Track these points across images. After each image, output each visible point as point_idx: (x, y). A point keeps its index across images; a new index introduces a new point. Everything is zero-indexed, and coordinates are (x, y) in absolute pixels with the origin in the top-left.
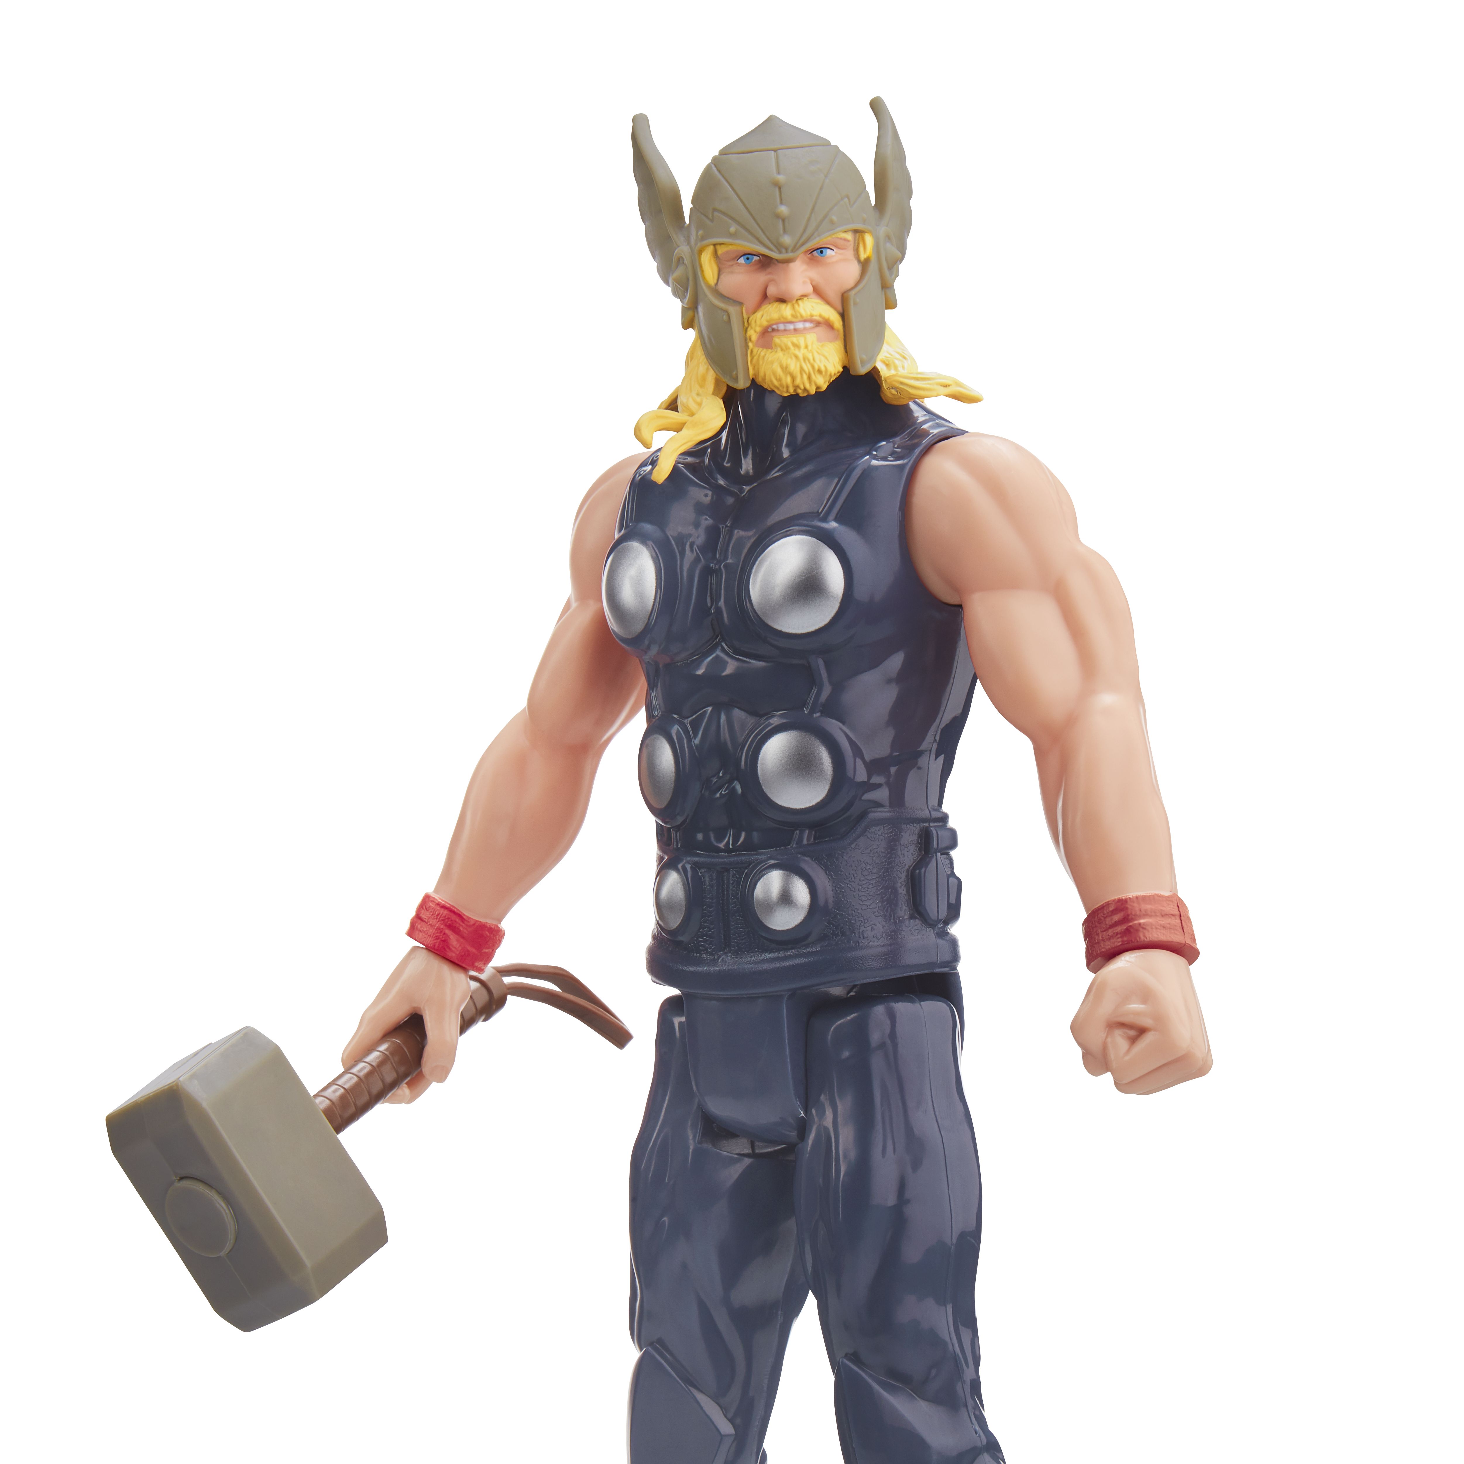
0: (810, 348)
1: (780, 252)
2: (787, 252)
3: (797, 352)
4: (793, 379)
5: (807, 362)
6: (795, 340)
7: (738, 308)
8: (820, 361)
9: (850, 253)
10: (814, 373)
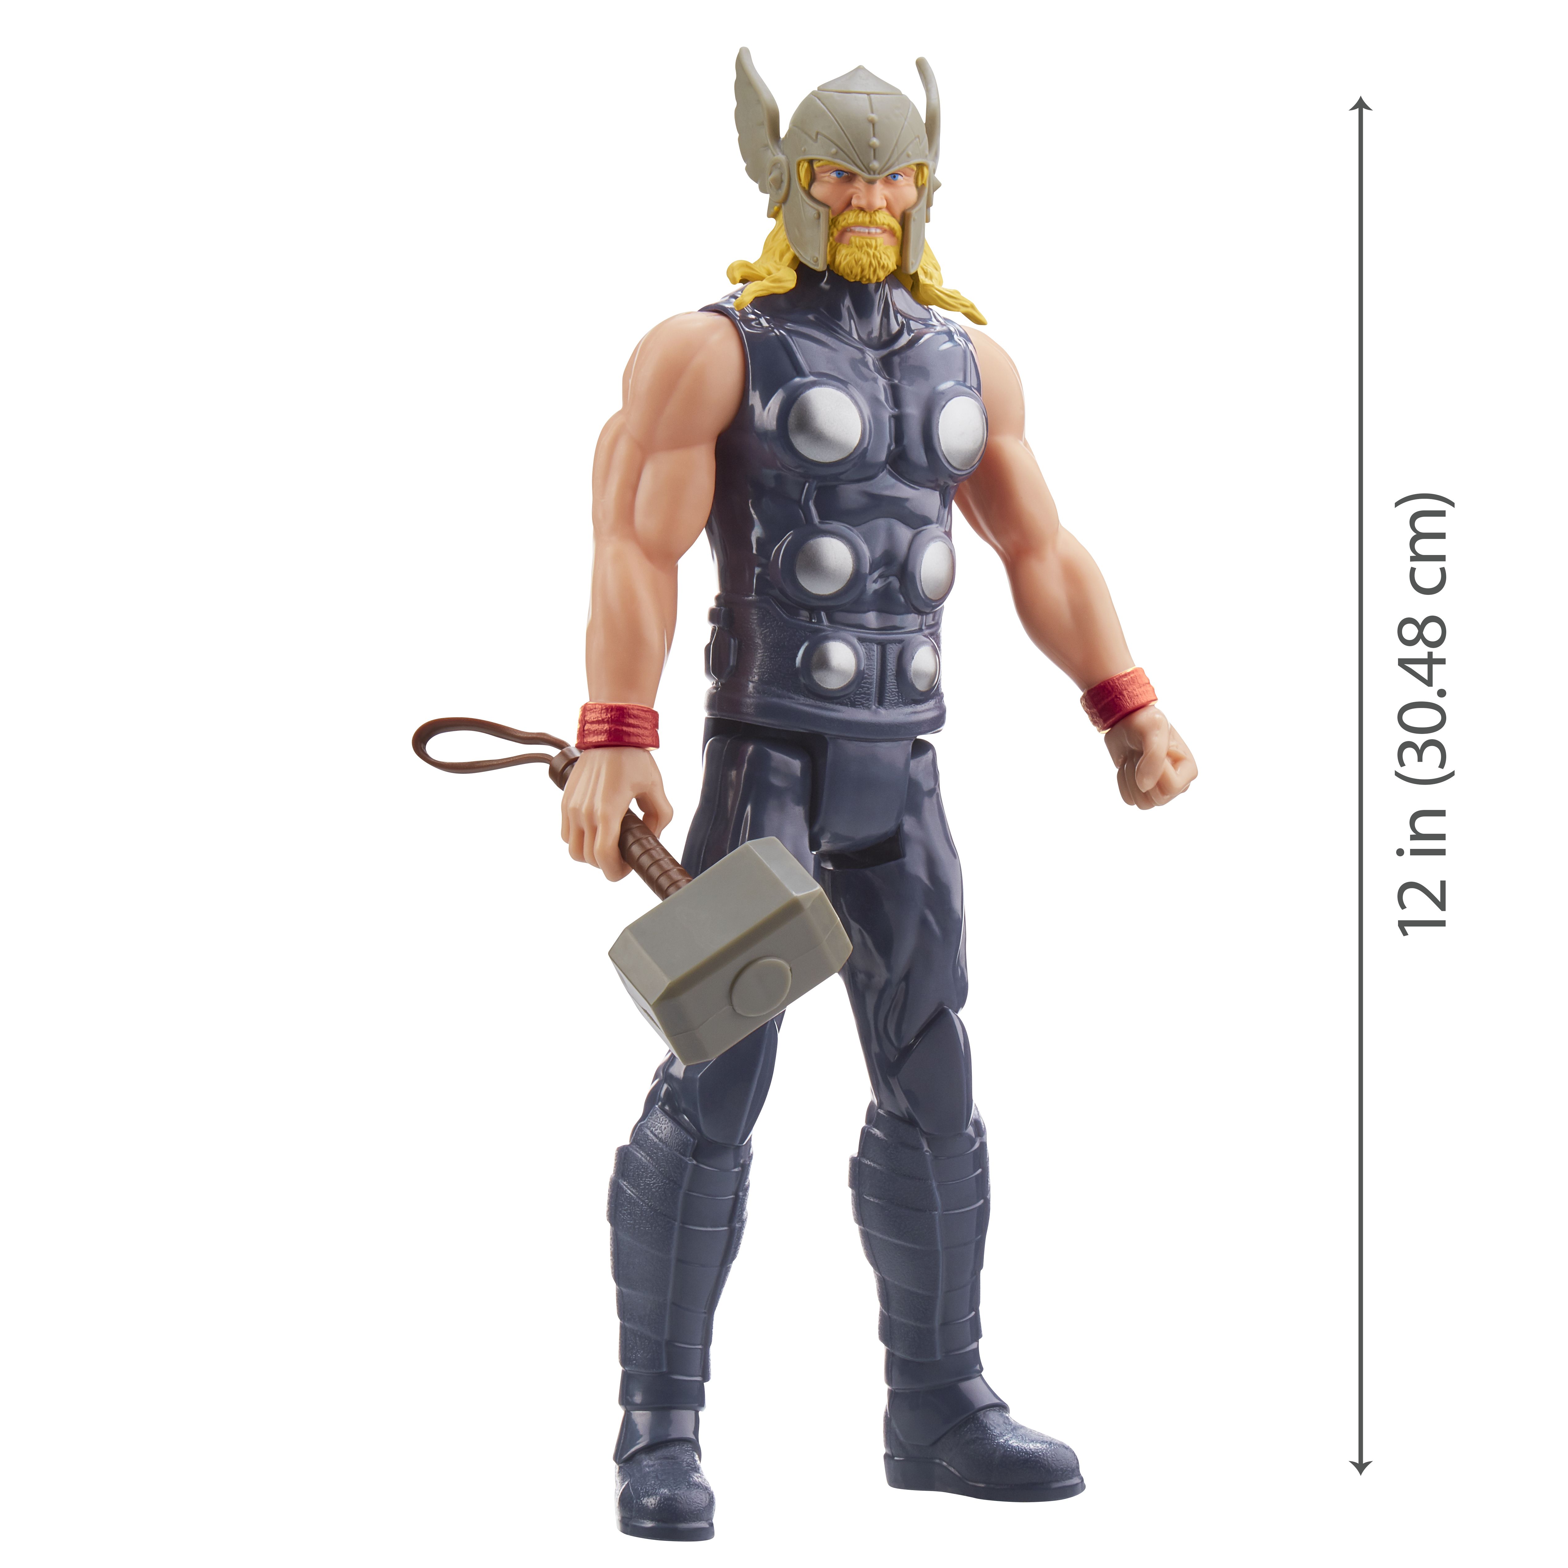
0: (878, 248)
1: (870, 174)
2: (874, 174)
3: (869, 250)
4: (863, 271)
5: (876, 259)
6: (869, 241)
7: (826, 209)
8: (885, 259)
9: (911, 180)
10: (879, 268)
